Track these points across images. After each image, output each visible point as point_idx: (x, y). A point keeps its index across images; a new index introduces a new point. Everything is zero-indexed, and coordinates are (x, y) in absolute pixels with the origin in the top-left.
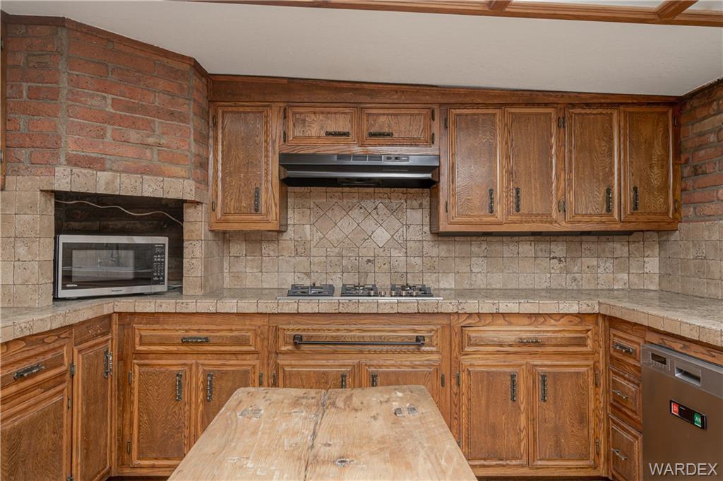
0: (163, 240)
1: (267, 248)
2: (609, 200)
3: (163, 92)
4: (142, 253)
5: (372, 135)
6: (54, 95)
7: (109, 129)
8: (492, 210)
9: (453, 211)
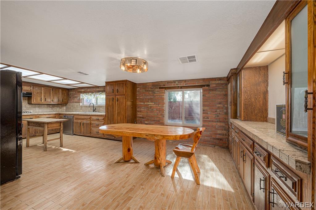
2: (59, 100)
8: (41, 101)
9: (34, 101)
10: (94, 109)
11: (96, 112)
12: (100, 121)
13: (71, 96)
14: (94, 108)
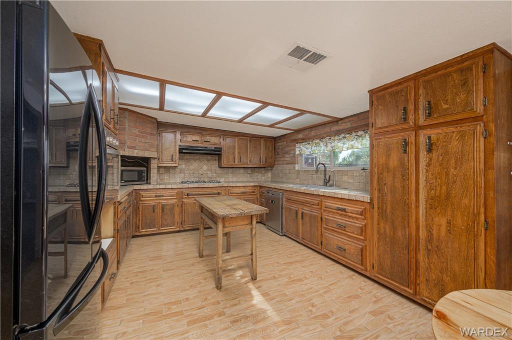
0: (145, 169)
1: (171, 171)
2: (260, 160)
3: (150, 128)
4: (140, 172)
5: (205, 141)
6: (124, 129)
7: (137, 138)
8: (234, 162)
9: (225, 162)
10: (327, 178)
11: (331, 186)
12: (350, 217)
13: (279, 150)
14: (325, 176)
